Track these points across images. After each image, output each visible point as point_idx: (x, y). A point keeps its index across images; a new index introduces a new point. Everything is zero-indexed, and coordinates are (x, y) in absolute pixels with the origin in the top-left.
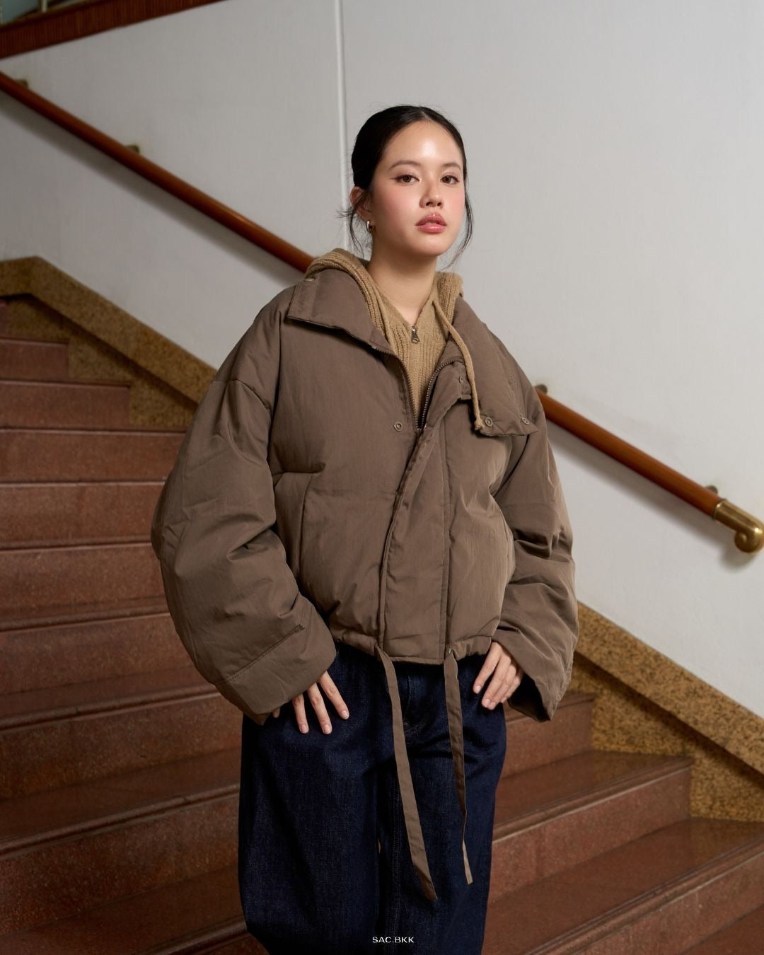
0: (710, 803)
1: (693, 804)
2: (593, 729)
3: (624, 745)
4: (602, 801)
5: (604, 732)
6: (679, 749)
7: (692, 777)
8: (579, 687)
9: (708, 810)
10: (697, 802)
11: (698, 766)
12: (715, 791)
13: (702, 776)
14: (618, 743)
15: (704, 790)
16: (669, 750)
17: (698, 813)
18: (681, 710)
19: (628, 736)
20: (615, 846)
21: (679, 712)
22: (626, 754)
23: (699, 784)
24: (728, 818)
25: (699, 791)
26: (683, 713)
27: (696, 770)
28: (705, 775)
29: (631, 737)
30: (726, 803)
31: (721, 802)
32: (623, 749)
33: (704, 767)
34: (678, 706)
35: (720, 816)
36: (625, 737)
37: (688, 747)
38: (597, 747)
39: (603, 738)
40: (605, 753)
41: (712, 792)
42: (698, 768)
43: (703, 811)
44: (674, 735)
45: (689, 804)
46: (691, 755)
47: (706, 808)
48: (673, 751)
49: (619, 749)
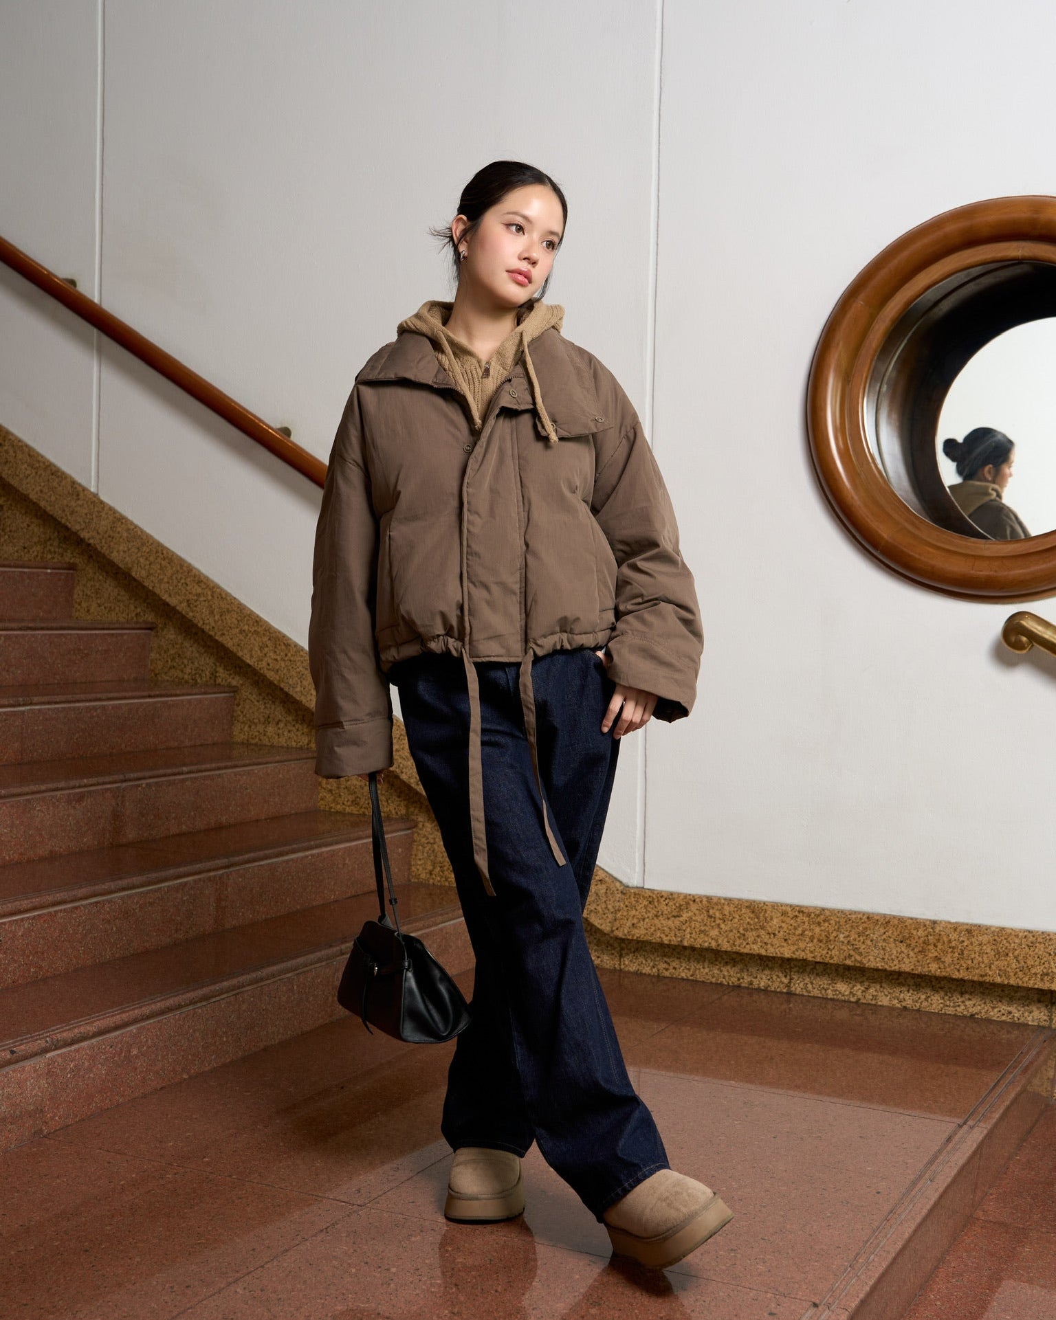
0: (431, 868)
1: (413, 868)
2: (320, 788)
3: (349, 806)
4: (300, 855)
5: (331, 791)
6: (403, 812)
7: (415, 841)
8: (308, 744)
9: (428, 876)
10: (418, 867)
11: (420, 829)
12: (436, 856)
13: (423, 840)
14: (343, 804)
15: (425, 854)
16: (393, 812)
17: (418, 879)
18: (404, 770)
19: (353, 797)
20: (314, 904)
21: (402, 773)
22: (351, 814)
23: (420, 847)
24: (447, 884)
25: (420, 856)
26: (406, 773)
27: (419, 834)
28: (428, 839)
29: (357, 797)
30: (445, 868)
31: (441, 867)
32: (348, 810)
33: (426, 831)
34: (401, 765)
35: (439, 881)
36: (351, 798)
37: (412, 809)
38: (322, 807)
39: (329, 797)
40: (331, 814)
41: (432, 857)
42: (421, 832)
43: (423, 876)
44: (399, 797)
45: (410, 869)
46: (414, 817)
47: (426, 873)
48: (397, 813)
49: (344, 809)
